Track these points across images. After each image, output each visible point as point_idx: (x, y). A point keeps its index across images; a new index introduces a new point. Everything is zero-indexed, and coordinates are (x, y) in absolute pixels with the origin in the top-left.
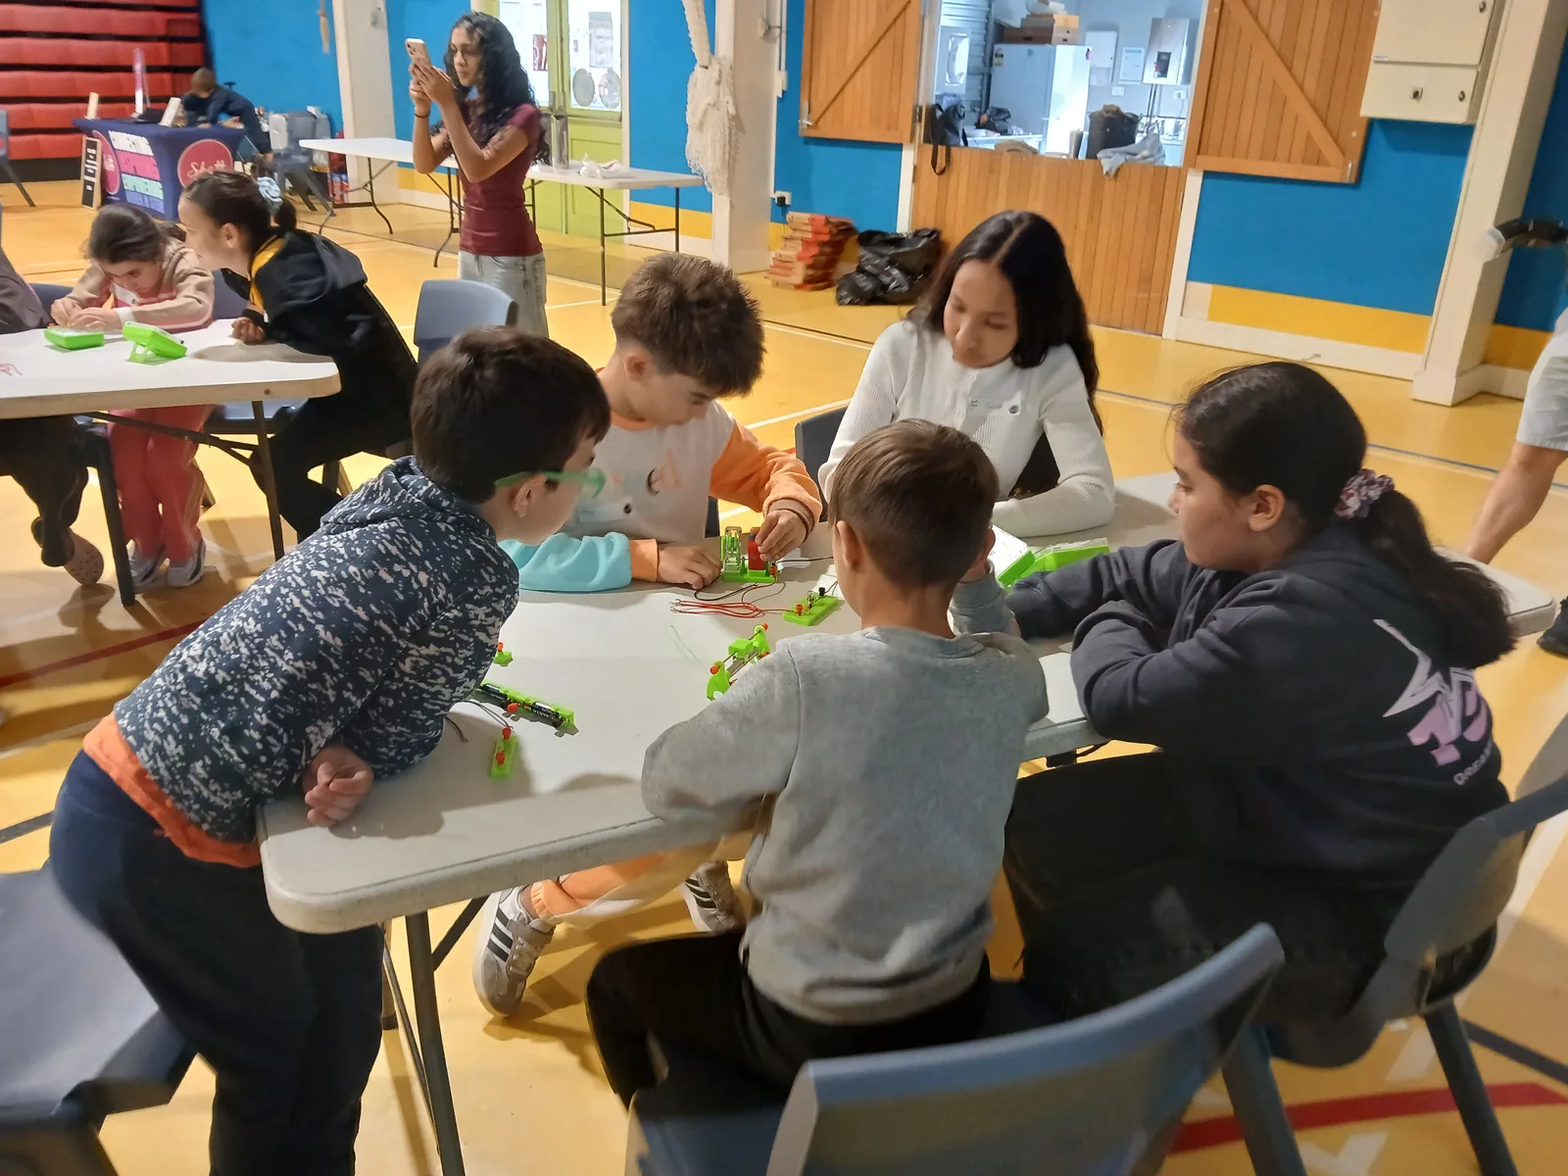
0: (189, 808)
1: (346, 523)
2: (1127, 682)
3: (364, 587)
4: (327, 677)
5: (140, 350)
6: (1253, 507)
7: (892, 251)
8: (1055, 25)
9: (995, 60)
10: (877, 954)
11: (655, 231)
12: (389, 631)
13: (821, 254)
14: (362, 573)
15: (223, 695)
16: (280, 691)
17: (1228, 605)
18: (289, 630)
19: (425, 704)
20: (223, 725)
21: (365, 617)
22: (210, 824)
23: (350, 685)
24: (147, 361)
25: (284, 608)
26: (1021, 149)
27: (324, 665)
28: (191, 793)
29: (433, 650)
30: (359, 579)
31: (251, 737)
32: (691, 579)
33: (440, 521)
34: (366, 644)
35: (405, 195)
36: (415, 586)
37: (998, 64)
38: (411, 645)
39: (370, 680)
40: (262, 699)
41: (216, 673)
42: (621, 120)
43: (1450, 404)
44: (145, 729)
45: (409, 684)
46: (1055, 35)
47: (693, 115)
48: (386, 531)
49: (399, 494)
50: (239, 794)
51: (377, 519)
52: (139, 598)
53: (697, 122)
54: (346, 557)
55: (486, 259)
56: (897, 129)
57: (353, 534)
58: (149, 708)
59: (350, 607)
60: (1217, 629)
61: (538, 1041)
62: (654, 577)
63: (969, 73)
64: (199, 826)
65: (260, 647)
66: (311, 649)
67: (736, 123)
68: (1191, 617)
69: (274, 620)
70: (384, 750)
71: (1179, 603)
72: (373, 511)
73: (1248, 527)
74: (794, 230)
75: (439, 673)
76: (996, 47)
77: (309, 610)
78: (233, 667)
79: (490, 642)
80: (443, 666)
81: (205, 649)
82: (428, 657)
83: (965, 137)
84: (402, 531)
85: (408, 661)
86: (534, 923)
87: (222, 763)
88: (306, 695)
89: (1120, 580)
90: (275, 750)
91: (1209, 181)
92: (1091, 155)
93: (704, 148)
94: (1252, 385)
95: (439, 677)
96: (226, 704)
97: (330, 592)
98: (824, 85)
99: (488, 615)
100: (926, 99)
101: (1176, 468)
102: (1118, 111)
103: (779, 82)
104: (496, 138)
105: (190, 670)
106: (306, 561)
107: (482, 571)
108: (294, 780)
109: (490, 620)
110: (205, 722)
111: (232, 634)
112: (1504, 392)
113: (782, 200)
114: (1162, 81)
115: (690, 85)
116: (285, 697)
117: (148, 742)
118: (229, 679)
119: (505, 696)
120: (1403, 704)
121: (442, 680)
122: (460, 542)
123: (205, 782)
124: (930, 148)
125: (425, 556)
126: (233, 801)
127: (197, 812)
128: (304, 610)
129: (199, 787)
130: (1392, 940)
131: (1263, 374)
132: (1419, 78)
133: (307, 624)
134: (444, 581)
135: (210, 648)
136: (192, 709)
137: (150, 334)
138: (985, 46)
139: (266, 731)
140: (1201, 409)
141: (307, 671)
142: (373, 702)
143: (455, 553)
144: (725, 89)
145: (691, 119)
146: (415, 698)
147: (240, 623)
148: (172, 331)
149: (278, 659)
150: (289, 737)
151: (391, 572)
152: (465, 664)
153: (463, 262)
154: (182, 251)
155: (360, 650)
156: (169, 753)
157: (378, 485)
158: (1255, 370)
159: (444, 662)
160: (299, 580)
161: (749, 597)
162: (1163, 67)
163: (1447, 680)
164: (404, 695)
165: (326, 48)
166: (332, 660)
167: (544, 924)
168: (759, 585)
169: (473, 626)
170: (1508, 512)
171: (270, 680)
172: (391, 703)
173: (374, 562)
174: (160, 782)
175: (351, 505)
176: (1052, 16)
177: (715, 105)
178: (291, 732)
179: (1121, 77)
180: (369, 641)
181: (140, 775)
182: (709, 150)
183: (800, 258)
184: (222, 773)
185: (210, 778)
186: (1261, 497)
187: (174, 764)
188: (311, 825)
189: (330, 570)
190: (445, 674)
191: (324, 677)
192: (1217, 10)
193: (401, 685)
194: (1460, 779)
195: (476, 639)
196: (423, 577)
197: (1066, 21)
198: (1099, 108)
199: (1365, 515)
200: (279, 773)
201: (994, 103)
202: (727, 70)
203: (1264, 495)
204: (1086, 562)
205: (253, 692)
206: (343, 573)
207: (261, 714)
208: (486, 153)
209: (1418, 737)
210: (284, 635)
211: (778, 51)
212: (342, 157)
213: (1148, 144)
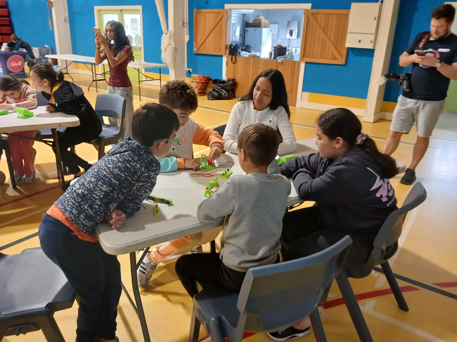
0: (80, 226)
1: (115, 153)
2: (308, 187)
3: (123, 168)
4: (115, 191)
5: (21, 115)
6: (336, 143)
7: (222, 85)
8: (262, 23)
9: (246, 32)
10: (255, 254)
11: (154, 80)
12: (130, 179)
13: (203, 86)
14: (122, 165)
15: (87, 197)
16: (103, 195)
17: (332, 166)
18: (104, 180)
19: (139, 198)
20: (88, 205)
21: (124, 176)
22: (86, 230)
23: (120, 194)
24: (22, 118)
25: (102, 174)
26: (255, 57)
27: (114, 189)
28: (80, 223)
29: (141, 184)
30: (121, 166)
31: (96, 207)
32: (193, 167)
33: (141, 152)
34: (124, 183)
35: (75, 71)
36: (136, 168)
37: (247, 33)
38: (136, 183)
39: (126, 192)
40: (98, 198)
41: (84, 192)
42: (141, 48)
43: (372, 122)
44: (66, 207)
45: (135, 193)
46: (262, 25)
47: (163, 47)
48: (128, 154)
49: (130, 145)
50: (92, 222)
51: (125, 151)
52: (17, 187)
53: (164, 50)
54: (117, 161)
55: (116, 88)
56: (221, 51)
57: (118, 155)
58: (66, 202)
59: (120, 173)
60: (330, 172)
61: (155, 295)
62: (183, 168)
63: (240, 36)
64: (83, 231)
65: (96, 185)
66: (110, 184)
67: (175, 49)
68: (322, 171)
69: (99, 178)
70: (128, 210)
71: (318, 169)
72: (123, 150)
73: (335, 147)
74: (194, 79)
75: (143, 190)
76: (246, 28)
77: (109, 175)
78: (89, 190)
79: (155, 182)
80: (144, 188)
81: (80, 186)
82: (140, 186)
83: (240, 54)
84: (132, 154)
85: (135, 187)
86: (152, 264)
87: (88, 215)
88: (109, 196)
89: (303, 164)
90: (102, 211)
91: (307, 65)
92: (275, 58)
93: (166, 56)
94: (334, 113)
95: (142, 191)
96: (87, 200)
97: (114, 170)
98: (200, 38)
99: (154, 175)
100: (229, 43)
101: (317, 134)
102: (281, 46)
103: (187, 38)
104: (119, 54)
105: (77, 192)
106: (105, 163)
107: (153, 164)
108: (106, 219)
109: (155, 176)
110: (83, 205)
111: (88, 182)
112: (386, 119)
113: (189, 71)
114: (291, 37)
115: (162, 39)
116: (104, 197)
117: (68, 210)
118: (88, 193)
119: (153, 198)
120: (374, 187)
121: (143, 191)
122: (147, 156)
123: (84, 220)
124: (230, 56)
125: (138, 160)
126: (91, 224)
127: (82, 227)
128: (107, 175)
129: (82, 221)
130: (375, 244)
131: (337, 111)
132: (360, 37)
133: (108, 178)
134: (144, 166)
135: (82, 186)
136: (79, 201)
137: (24, 110)
138: (243, 28)
139: (100, 206)
140: (323, 120)
141: (110, 190)
142: (125, 198)
143: (146, 159)
144: (172, 40)
145: (163, 48)
146: (137, 196)
147: (90, 179)
148: (30, 109)
149: (102, 187)
150: (105, 208)
151: (130, 164)
152: (149, 187)
153: (109, 89)
154: (27, 87)
155: (123, 184)
156: (74, 213)
157: (124, 143)
158: (335, 110)
159: (144, 187)
160: (105, 167)
161: (209, 172)
162: (291, 34)
163: (384, 181)
164: (134, 196)
165: (51, 28)
166: (116, 187)
167: (155, 264)
168: (211, 169)
169: (151, 177)
170: (391, 148)
171: (100, 193)
172: (130, 198)
173: (125, 162)
174: (72, 220)
175: (116, 149)
176: (261, 20)
177: (169, 44)
178: (105, 206)
179: (280, 37)
180: (125, 182)
181: (67, 219)
182: (168, 57)
183: (196, 87)
184: (88, 217)
185: (85, 219)
186: (337, 140)
187: (75, 215)
188: (112, 229)
189: (113, 164)
190: (144, 190)
191: (114, 192)
192: (306, 19)
193: (133, 193)
194: (388, 205)
195: (151, 181)
196: (138, 165)
197: (265, 21)
198: (276, 45)
199: (362, 143)
200: (102, 217)
201: (246, 44)
202: (172, 35)
203: (338, 140)
204: (294, 160)
205: (95, 196)
206: (117, 165)
207: (98, 201)
208: (116, 59)
209: (378, 195)
210: (102, 181)
211: (186, 29)
212: (56, 60)
213: (290, 55)
